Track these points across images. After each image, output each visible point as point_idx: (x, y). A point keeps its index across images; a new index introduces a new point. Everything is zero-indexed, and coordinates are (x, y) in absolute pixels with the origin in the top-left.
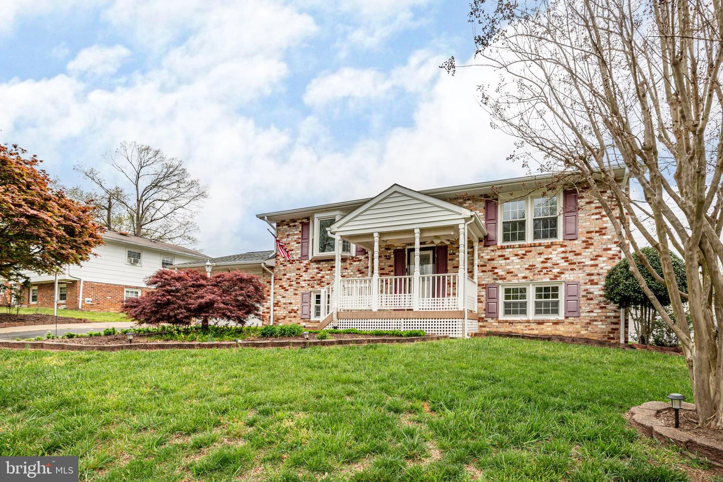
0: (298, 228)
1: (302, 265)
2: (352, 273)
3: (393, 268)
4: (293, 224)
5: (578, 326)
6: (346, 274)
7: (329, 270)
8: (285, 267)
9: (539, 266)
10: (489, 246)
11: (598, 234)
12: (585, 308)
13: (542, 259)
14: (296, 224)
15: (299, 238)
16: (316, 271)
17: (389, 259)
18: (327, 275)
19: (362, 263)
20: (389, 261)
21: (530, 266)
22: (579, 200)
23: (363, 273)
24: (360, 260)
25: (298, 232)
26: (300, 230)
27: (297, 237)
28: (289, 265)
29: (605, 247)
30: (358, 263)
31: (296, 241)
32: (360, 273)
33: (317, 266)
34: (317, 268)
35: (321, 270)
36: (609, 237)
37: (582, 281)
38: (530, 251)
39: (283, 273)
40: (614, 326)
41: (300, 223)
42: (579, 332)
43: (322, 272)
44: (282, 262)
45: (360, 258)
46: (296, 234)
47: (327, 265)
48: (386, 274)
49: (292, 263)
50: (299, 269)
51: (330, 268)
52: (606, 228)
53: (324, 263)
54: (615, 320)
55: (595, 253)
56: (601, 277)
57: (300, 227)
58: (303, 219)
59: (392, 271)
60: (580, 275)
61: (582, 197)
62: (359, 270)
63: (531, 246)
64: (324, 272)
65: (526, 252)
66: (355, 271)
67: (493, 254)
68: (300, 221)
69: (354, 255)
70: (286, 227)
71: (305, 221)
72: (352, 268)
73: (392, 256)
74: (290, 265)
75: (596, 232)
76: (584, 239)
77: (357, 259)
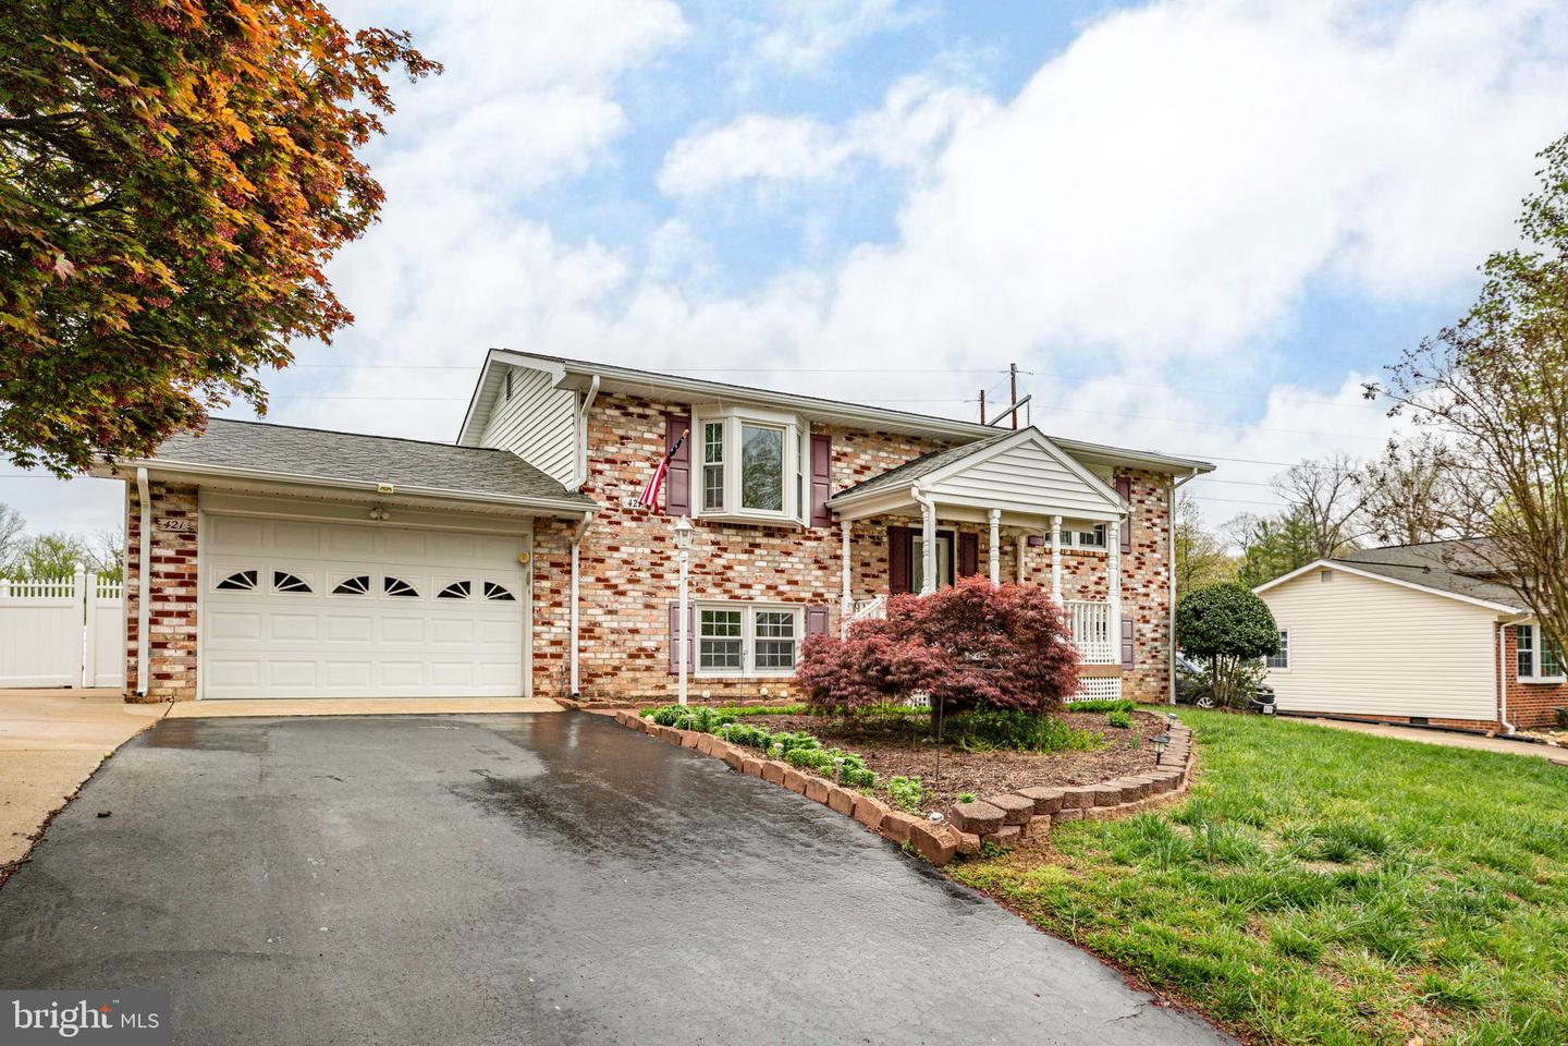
0: (656, 424)
1: (670, 527)
2: (801, 566)
3: (885, 566)
4: (640, 410)
5: (1132, 684)
6: (789, 566)
7: (746, 552)
8: (617, 528)
9: (1093, 588)
10: (1034, 546)
11: (1149, 550)
12: (1138, 658)
13: (1095, 579)
14: (648, 412)
15: (659, 455)
16: (711, 549)
17: (878, 544)
18: (740, 563)
19: (823, 544)
20: (880, 548)
21: (1083, 587)
22: (1132, 495)
23: (825, 568)
24: (819, 539)
25: (655, 437)
26: (663, 432)
27: (654, 448)
28: (628, 523)
29: (1155, 570)
30: (815, 543)
31: (648, 459)
32: (820, 568)
33: (713, 537)
34: (713, 543)
35: (725, 550)
36: (1159, 556)
37: (1136, 617)
38: (1083, 564)
39: (609, 542)
40: (1164, 684)
41: (661, 413)
42: (1133, 693)
43: (725, 555)
44: (604, 512)
45: (819, 534)
46: (650, 442)
47: (739, 539)
48: (874, 576)
49: (639, 519)
50: (662, 539)
51: (747, 546)
52: (1155, 543)
53: (734, 532)
54: (1164, 675)
55: (1147, 578)
56: (1152, 612)
57: (663, 425)
58: (667, 404)
59: (885, 571)
60: (1134, 608)
61: (1134, 492)
62: (816, 562)
63: (1084, 556)
64: (731, 556)
65: (1079, 563)
66: (809, 561)
67: (1038, 560)
68: (663, 408)
69: (807, 525)
70: (616, 413)
71: (676, 411)
72: (801, 554)
73: (885, 539)
74: (634, 524)
75: (1148, 546)
76: (1137, 554)
77: (813, 535)
